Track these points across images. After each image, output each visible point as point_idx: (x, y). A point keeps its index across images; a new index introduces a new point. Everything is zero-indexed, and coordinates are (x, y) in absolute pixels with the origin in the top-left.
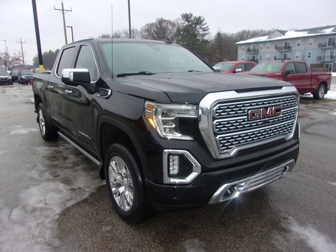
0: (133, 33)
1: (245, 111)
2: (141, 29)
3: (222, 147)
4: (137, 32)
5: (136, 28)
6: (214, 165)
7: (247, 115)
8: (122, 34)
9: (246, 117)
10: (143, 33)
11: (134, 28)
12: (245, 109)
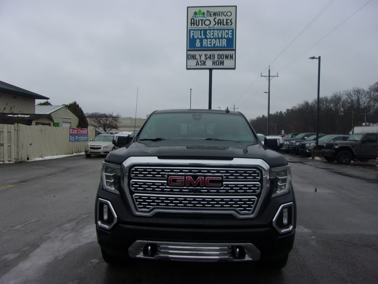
0: (358, 94)
1: (165, 176)
2: (370, 89)
3: (138, 204)
4: (364, 93)
5: (362, 88)
6: (129, 220)
7: (167, 180)
8: (343, 95)
9: (166, 182)
10: (372, 93)
11: (359, 88)
12: (165, 174)
